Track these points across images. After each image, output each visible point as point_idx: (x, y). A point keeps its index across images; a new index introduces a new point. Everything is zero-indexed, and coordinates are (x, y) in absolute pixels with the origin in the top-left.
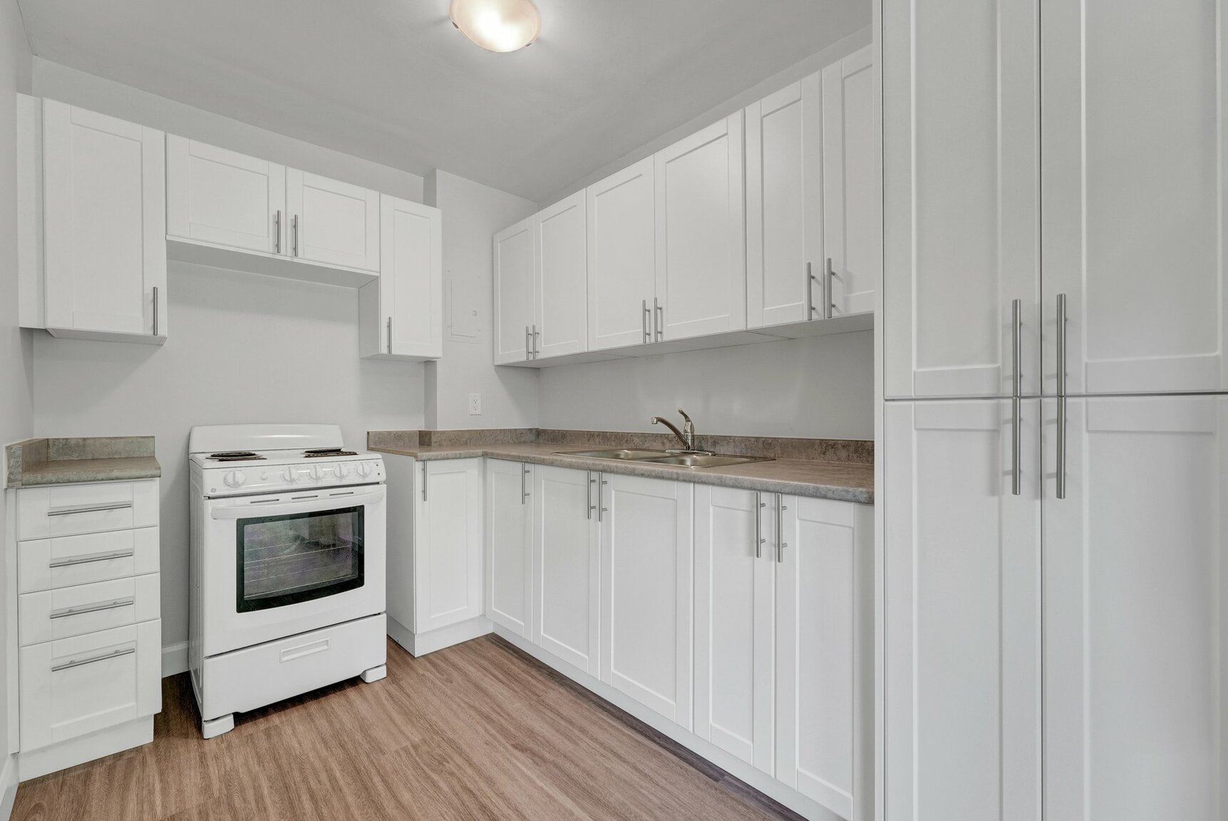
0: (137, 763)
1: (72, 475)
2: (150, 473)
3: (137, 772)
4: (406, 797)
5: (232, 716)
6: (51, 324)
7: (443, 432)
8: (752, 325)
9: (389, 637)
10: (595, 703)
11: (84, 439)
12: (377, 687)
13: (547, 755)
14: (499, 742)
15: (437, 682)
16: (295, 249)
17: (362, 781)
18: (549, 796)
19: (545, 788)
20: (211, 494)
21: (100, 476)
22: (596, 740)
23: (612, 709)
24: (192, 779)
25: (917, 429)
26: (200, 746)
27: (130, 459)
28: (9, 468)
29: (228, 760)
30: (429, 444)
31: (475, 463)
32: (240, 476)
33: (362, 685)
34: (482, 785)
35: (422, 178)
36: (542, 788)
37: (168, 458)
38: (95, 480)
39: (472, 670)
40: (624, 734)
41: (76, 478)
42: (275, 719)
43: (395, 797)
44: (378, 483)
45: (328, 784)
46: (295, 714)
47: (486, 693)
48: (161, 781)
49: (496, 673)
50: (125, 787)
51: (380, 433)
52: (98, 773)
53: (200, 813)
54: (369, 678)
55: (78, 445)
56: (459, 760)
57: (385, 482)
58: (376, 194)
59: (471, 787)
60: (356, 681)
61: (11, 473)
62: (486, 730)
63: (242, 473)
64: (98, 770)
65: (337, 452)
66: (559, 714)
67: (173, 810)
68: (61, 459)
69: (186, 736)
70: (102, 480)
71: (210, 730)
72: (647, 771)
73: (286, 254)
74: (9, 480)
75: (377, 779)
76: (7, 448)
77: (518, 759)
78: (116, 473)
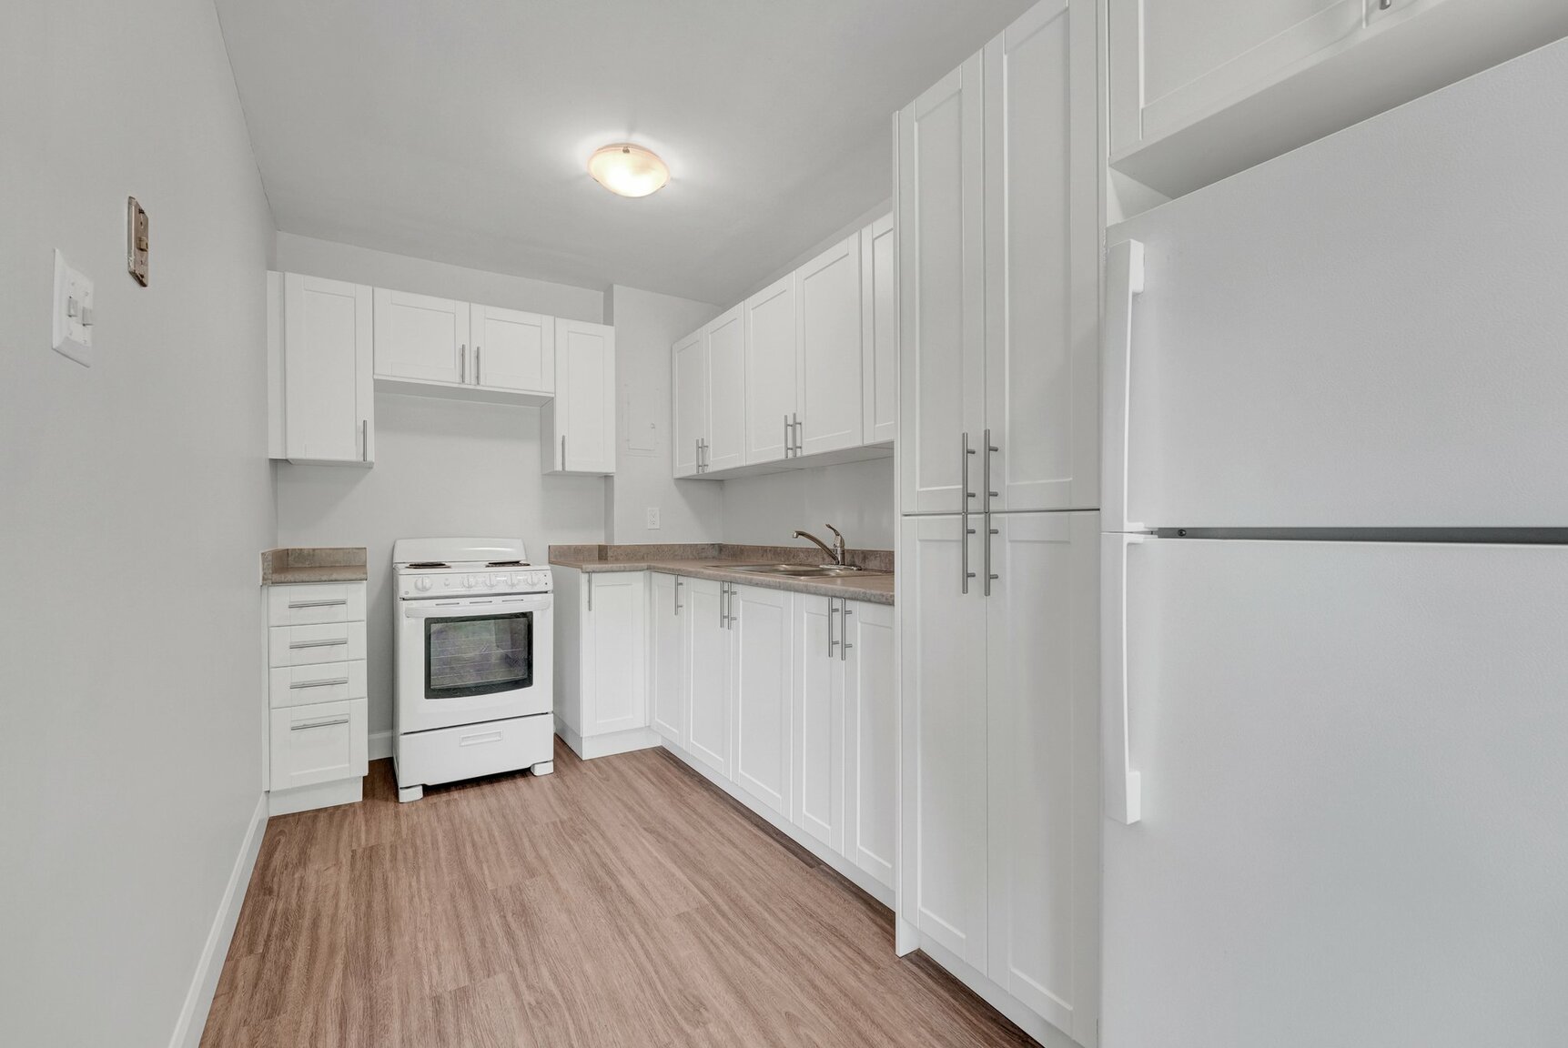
0: (350, 813)
1: (304, 576)
2: (358, 577)
3: (350, 818)
4: (545, 852)
5: (421, 787)
6: (291, 455)
7: (619, 547)
8: (868, 441)
9: (556, 735)
10: (731, 805)
11: (314, 550)
12: (543, 779)
13: (670, 837)
14: (633, 824)
15: (596, 779)
16: (478, 378)
17: (514, 839)
18: (660, 863)
19: (659, 857)
20: (405, 596)
21: (324, 578)
22: (717, 830)
23: (744, 811)
24: (388, 827)
25: (920, 540)
26: (396, 807)
27: (347, 567)
28: (263, 569)
29: (415, 817)
30: (606, 559)
31: (640, 575)
32: (427, 582)
33: (531, 778)
34: (608, 851)
35: (602, 293)
36: (656, 858)
37: (376, 566)
38: (320, 581)
39: (630, 774)
40: (746, 829)
41: (307, 580)
42: (455, 795)
43: (536, 851)
44: (546, 592)
45: (487, 839)
46: (472, 793)
47: (635, 790)
48: (366, 825)
49: (651, 776)
50: (341, 826)
51: (561, 547)
52: (322, 816)
53: (391, 846)
54: (538, 771)
55: (309, 555)
56: (595, 833)
57: (553, 592)
58: (551, 318)
59: (599, 851)
60: (525, 773)
61: (265, 574)
62: (626, 817)
63: (430, 578)
64: (322, 815)
65: (516, 563)
66: (695, 811)
67: (373, 842)
68: (296, 566)
69: (387, 800)
70: (325, 581)
71: (405, 796)
72: (753, 855)
73: (470, 383)
74: (264, 579)
75: (526, 840)
76: (262, 554)
77: (643, 837)
78: (334, 576)
